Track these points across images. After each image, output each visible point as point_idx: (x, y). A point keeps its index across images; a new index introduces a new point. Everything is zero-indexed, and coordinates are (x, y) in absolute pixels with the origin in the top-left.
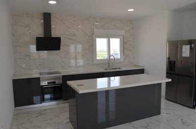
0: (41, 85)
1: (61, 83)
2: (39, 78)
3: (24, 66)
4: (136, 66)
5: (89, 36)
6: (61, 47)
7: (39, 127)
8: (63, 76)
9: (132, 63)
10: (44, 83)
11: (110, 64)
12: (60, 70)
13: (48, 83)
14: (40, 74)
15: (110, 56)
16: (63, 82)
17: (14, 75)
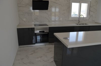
0: (35, 32)
1: (48, 32)
2: (34, 28)
3: (25, 20)
4: (96, 23)
5: (68, 1)
6: (49, 8)
7: (33, 63)
8: (49, 27)
9: (94, 21)
10: (37, 32)
11: (80, 21)
12: (47, 23)
13: (40, 32)
14: (35, 25)
15: (80, 15)
16: (49, 31)
17: (18, 25)
